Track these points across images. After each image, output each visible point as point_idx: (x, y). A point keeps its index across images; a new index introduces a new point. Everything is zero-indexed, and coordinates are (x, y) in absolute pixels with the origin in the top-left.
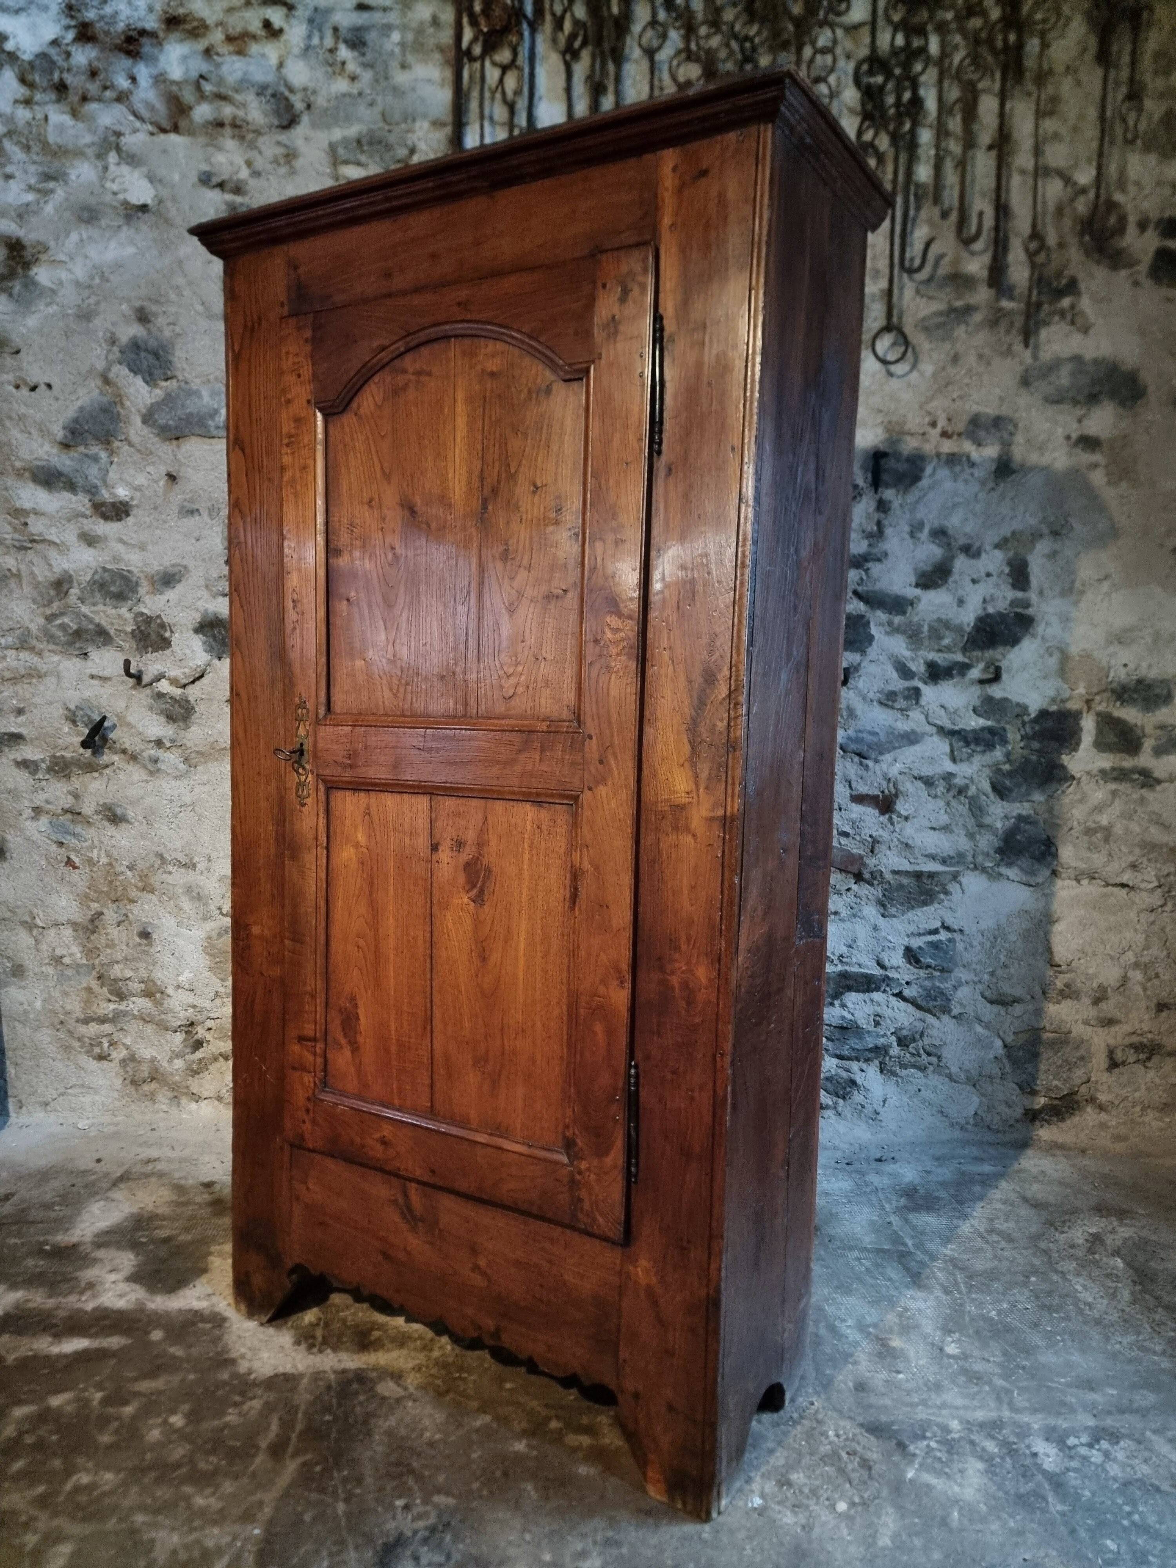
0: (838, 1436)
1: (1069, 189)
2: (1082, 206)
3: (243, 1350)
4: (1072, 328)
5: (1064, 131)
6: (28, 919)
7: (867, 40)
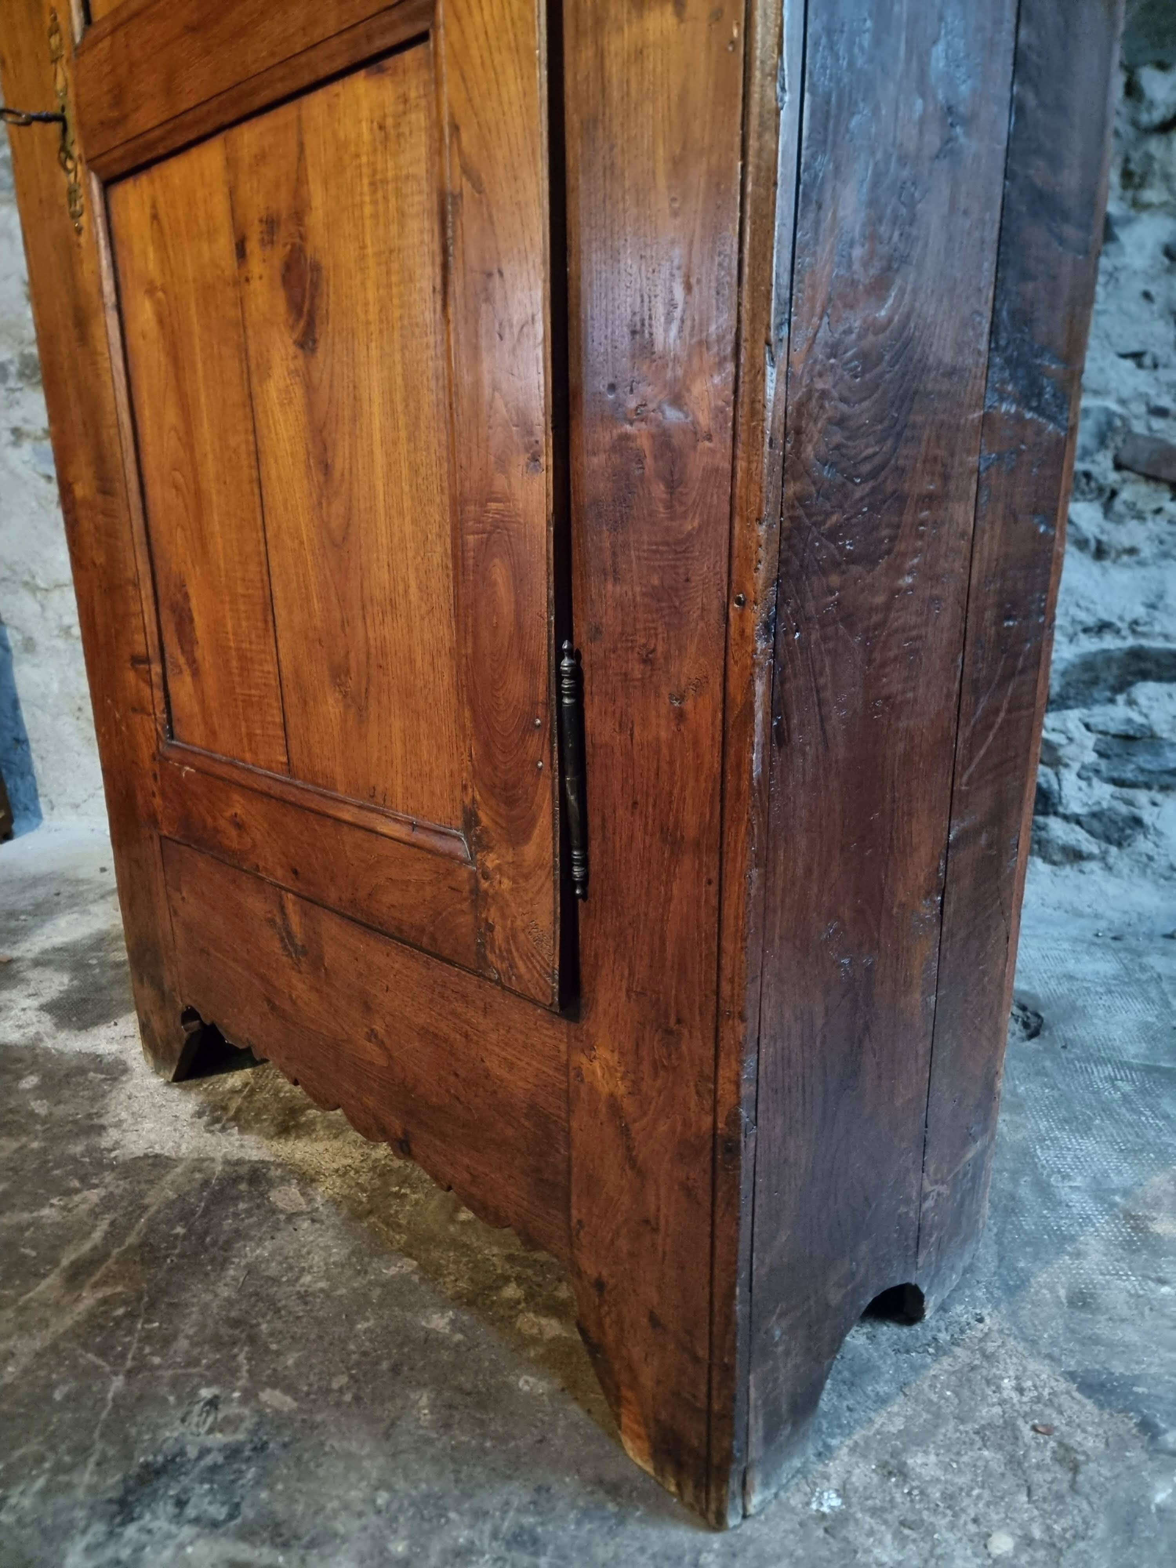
0: (1020, 1390)
3: (124, 1115)
6: (27, 578)
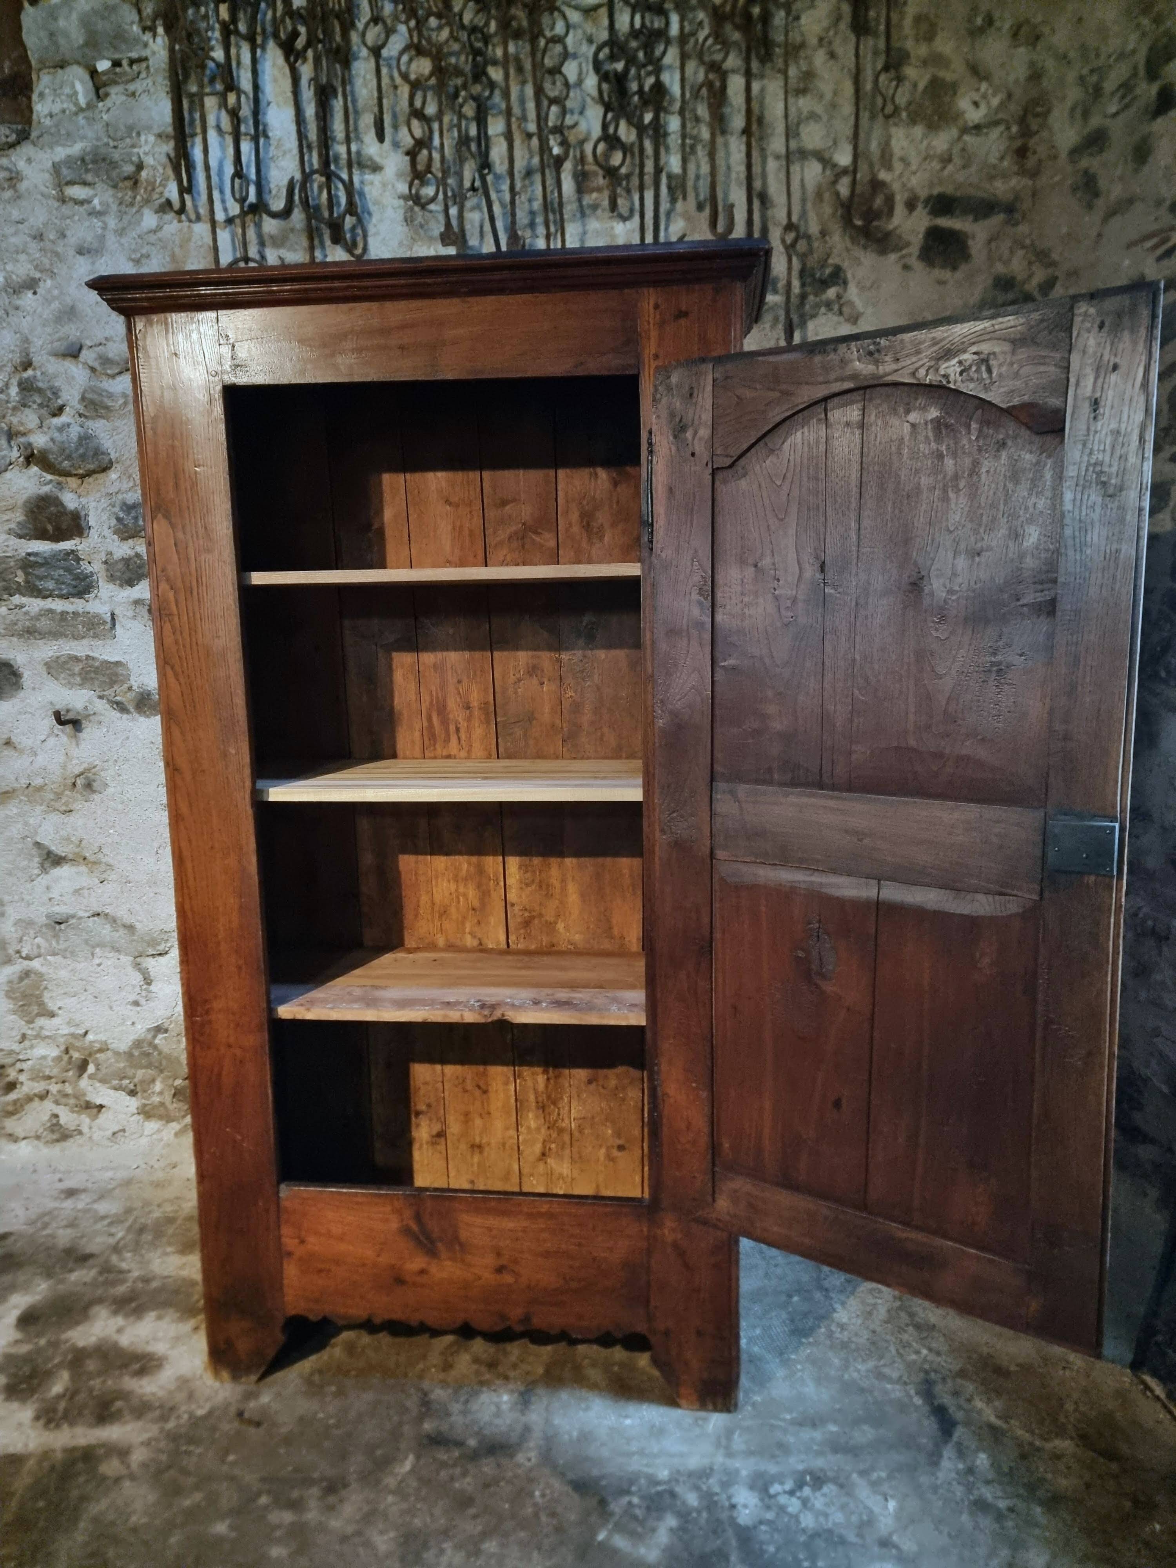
0: (543, 1495)
1: (828, 172)
2: (844, 188)
4: (841, 319)
5: (819, 109)
7: (606, 22)
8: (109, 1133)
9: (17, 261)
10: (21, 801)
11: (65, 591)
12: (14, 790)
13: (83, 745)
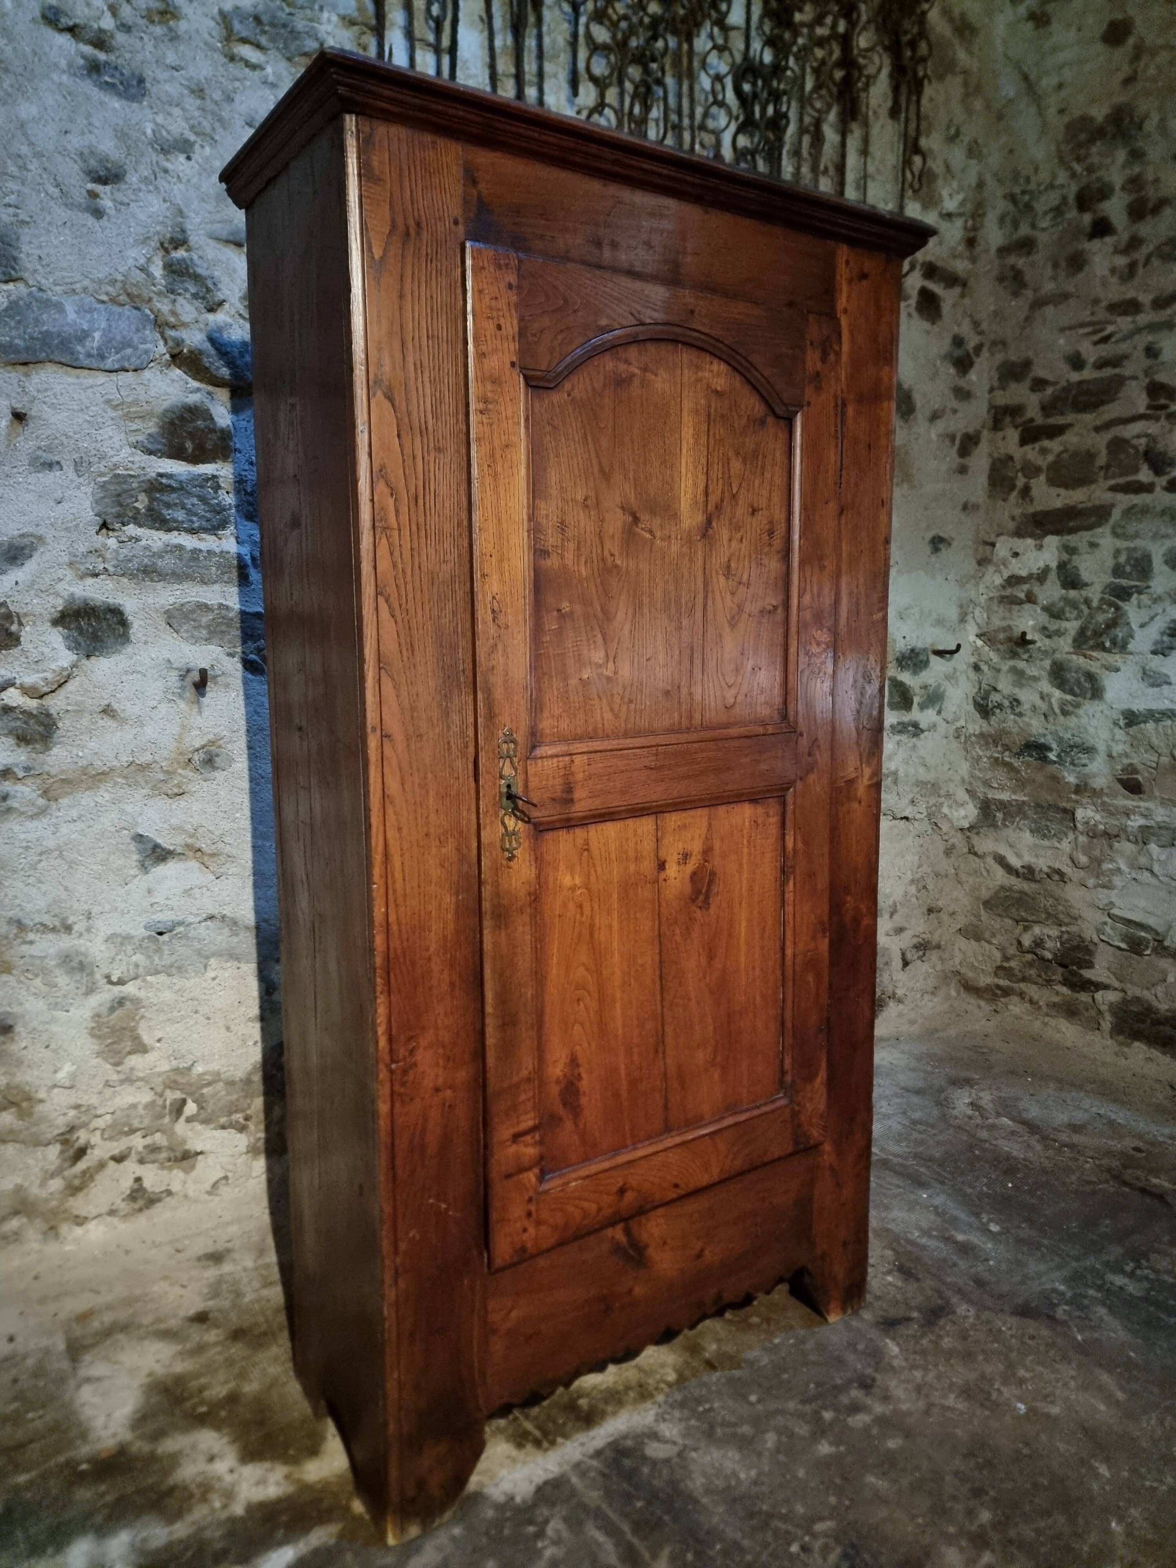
8: (207, 1186)
9: (169, 114)
10: (116, 783)
11: (196, 525)
12: (112, 770)
13: (207, 712)
